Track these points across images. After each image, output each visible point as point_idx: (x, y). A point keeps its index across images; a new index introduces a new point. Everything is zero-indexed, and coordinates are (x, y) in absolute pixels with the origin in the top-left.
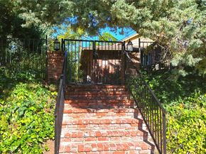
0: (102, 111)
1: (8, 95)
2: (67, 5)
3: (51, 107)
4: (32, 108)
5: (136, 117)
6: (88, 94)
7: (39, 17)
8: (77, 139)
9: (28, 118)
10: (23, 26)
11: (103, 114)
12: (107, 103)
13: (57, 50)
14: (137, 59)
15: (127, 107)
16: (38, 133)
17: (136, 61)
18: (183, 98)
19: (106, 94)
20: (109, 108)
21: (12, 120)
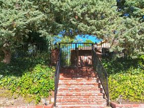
0: (79, 78)
1: (32, 70)
2: (60, 26)
3: (53, 77)
4: (44, 76)
5: (97, 82)
6: (72, 71)
7: (48, 32)
8: (66, 91)
9: (42, 80)
10: (40, 36)
11: (80, 80)
12: (82, 75)
13: (56, 48)
14: (100, 52)
15: (93, 77)
16: (47, 87)
17: (99, 53)
18: (123, 71)
19: (82, 71)
20: (83, 77)
21: (34, 81)
